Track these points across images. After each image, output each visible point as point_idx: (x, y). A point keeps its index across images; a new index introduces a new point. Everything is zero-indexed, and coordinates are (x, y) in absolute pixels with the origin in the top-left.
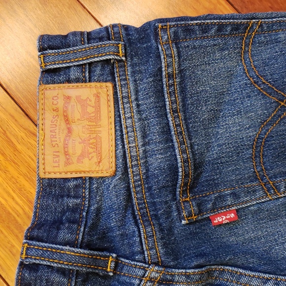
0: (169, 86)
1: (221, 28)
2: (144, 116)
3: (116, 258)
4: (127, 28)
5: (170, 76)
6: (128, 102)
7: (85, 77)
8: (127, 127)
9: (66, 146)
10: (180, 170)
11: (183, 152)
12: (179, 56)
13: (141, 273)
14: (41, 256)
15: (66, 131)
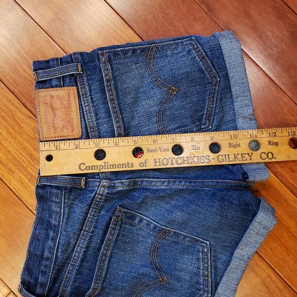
0: (108, 86)
1: (134, 51)
2: (95, 104)
3: (85, 179)
4: (82, 54)
5: (108, 81)
6: (86, 97)
7: (60, 84)
8: (86, 111)
9: (53, 123)
10: (116, 132)
11: (117, 122)
12: (112, 69)
13: (98, 184)
14: (47, 181)
15: (53, 115)
